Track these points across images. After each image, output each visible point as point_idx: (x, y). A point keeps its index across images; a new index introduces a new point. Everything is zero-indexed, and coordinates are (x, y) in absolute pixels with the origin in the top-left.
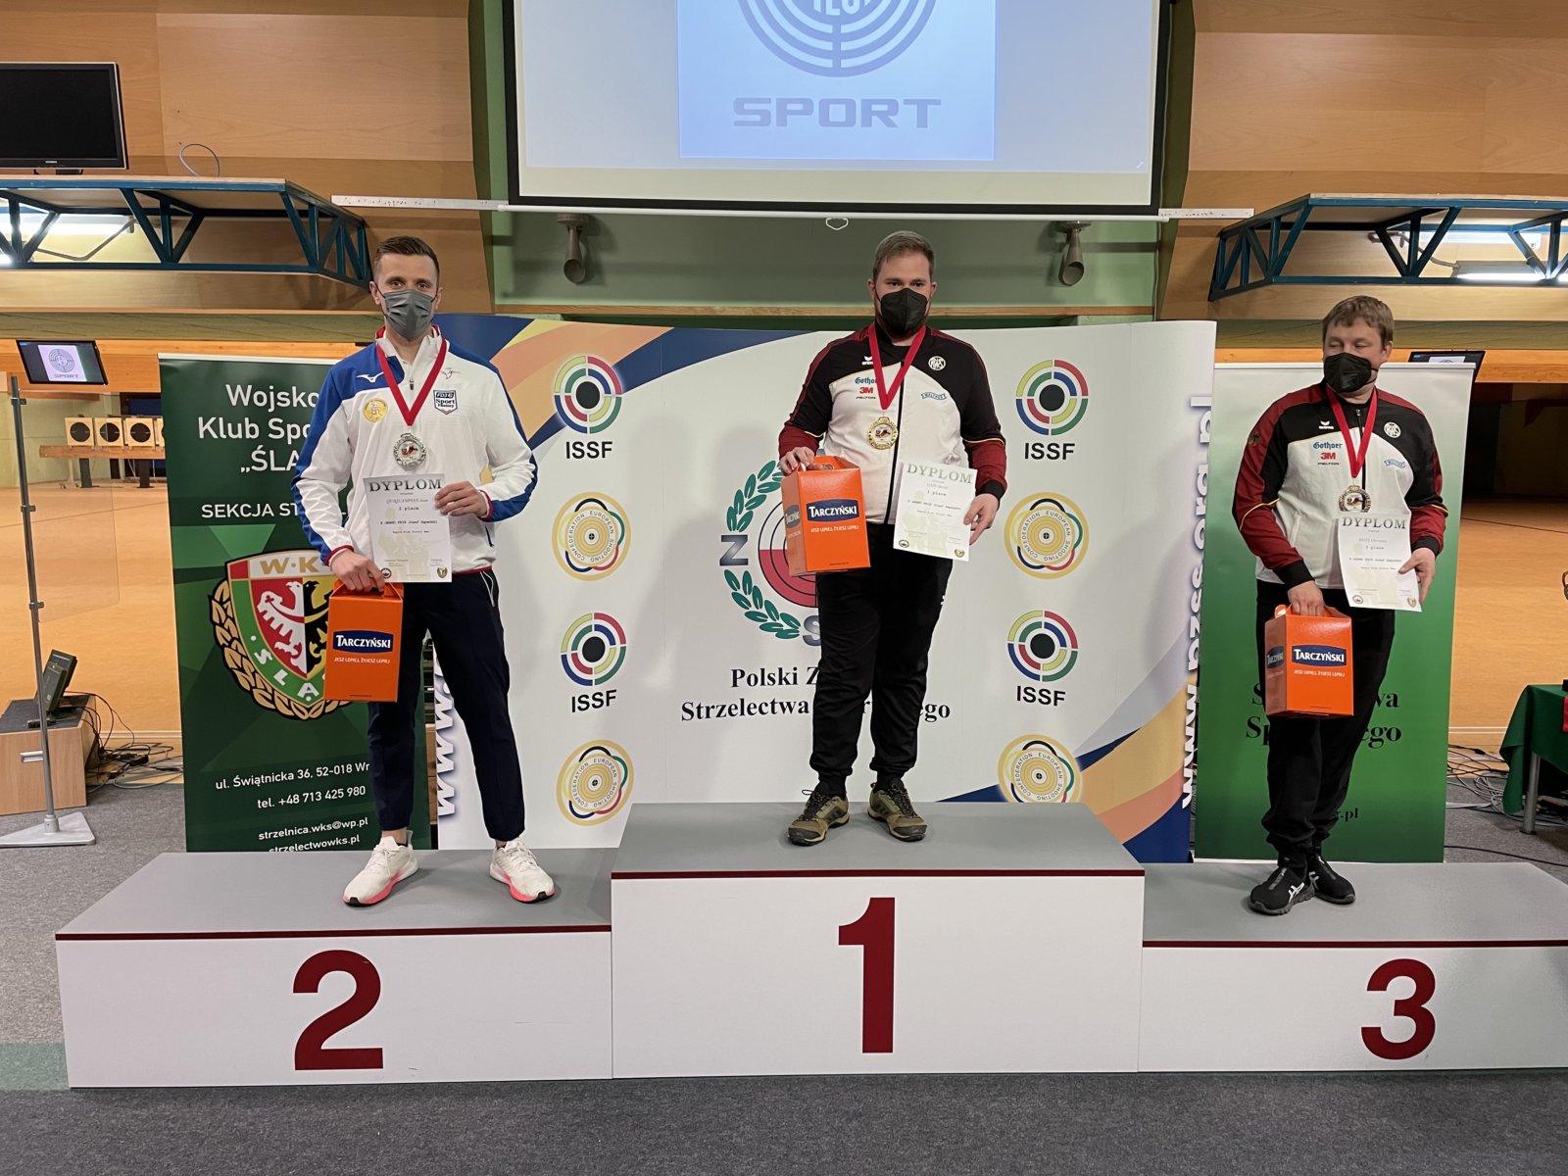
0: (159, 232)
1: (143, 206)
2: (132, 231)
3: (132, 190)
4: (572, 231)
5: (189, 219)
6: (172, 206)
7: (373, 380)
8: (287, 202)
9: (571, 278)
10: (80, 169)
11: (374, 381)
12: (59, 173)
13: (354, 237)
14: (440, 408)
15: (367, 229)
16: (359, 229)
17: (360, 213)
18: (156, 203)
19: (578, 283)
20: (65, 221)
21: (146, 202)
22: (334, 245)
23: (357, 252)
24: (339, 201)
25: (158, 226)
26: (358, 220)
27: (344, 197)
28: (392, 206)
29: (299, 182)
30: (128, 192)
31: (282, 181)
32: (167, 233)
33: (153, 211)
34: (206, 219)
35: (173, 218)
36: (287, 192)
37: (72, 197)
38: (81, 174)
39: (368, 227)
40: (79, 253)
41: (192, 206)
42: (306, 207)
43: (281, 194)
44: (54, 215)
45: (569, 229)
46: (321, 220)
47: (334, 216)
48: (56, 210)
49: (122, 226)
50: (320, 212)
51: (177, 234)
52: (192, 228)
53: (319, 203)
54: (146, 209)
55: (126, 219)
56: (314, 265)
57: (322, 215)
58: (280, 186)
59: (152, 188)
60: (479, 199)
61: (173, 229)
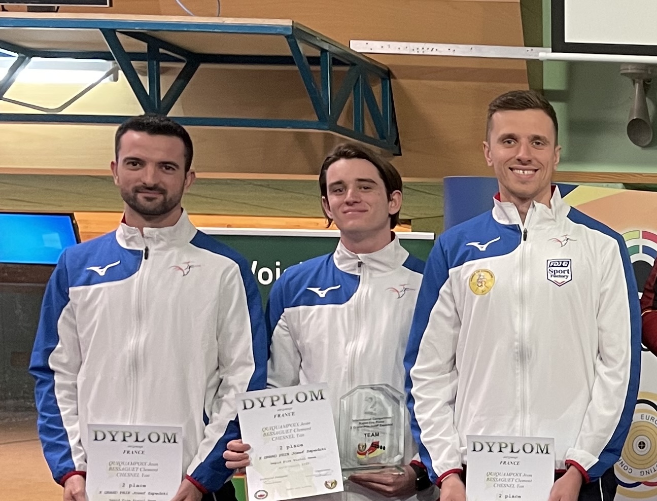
0: (145, 81)
1: (127, 49)
2: (116, 79)
3: (114, 31)
4: (637, 85)
5: (182, 65)
6: (161, 50)
7: (482, 248)
8: (294, 47)
9: (635, 141)
10: (56, 5)
11: (484, 249)
12: (30, 10)
13: (377, 90)
14: (553, 279)
15: (392, 80)
16: (383, 79)
17: (384, 62)
18: (143, 47)
19: (644, 147)
20: (37, 66)
21: (131, 45)
22: (351, 98)
23: (381, 108)
24: (358, 46)
25: (144, 74)
26: (382, 70)
27: (366, 42)
28: (421, 53)
29: (310, 24)
30: (110, 33)
31: (288, 23)
32: (155, 82)
33: (138, 56)
34: (202, 66)
35: (162, 64)
36: (295, 35)
37: (45, 38)
38: (56, 11)
39: (394, 78)
40: (52, 104)
41: (187, 51)
42: (317, 53)
43: (287, 37)
44: (24, 58)
45: (634, 83)
46: (335, 68)
47: (353, 65)
48: (27, 53)
49: (104, 73)
50: (334, 59)
51: (166, 83)
52: (185, 77)
53: (333, 49)
54: (129, 53)
55: (109, 65)
56: (326, 120)
57: (336, 62)
58: (286, 28)
59: (137, 29)
60: (526, 45)
61: (162, 78)
